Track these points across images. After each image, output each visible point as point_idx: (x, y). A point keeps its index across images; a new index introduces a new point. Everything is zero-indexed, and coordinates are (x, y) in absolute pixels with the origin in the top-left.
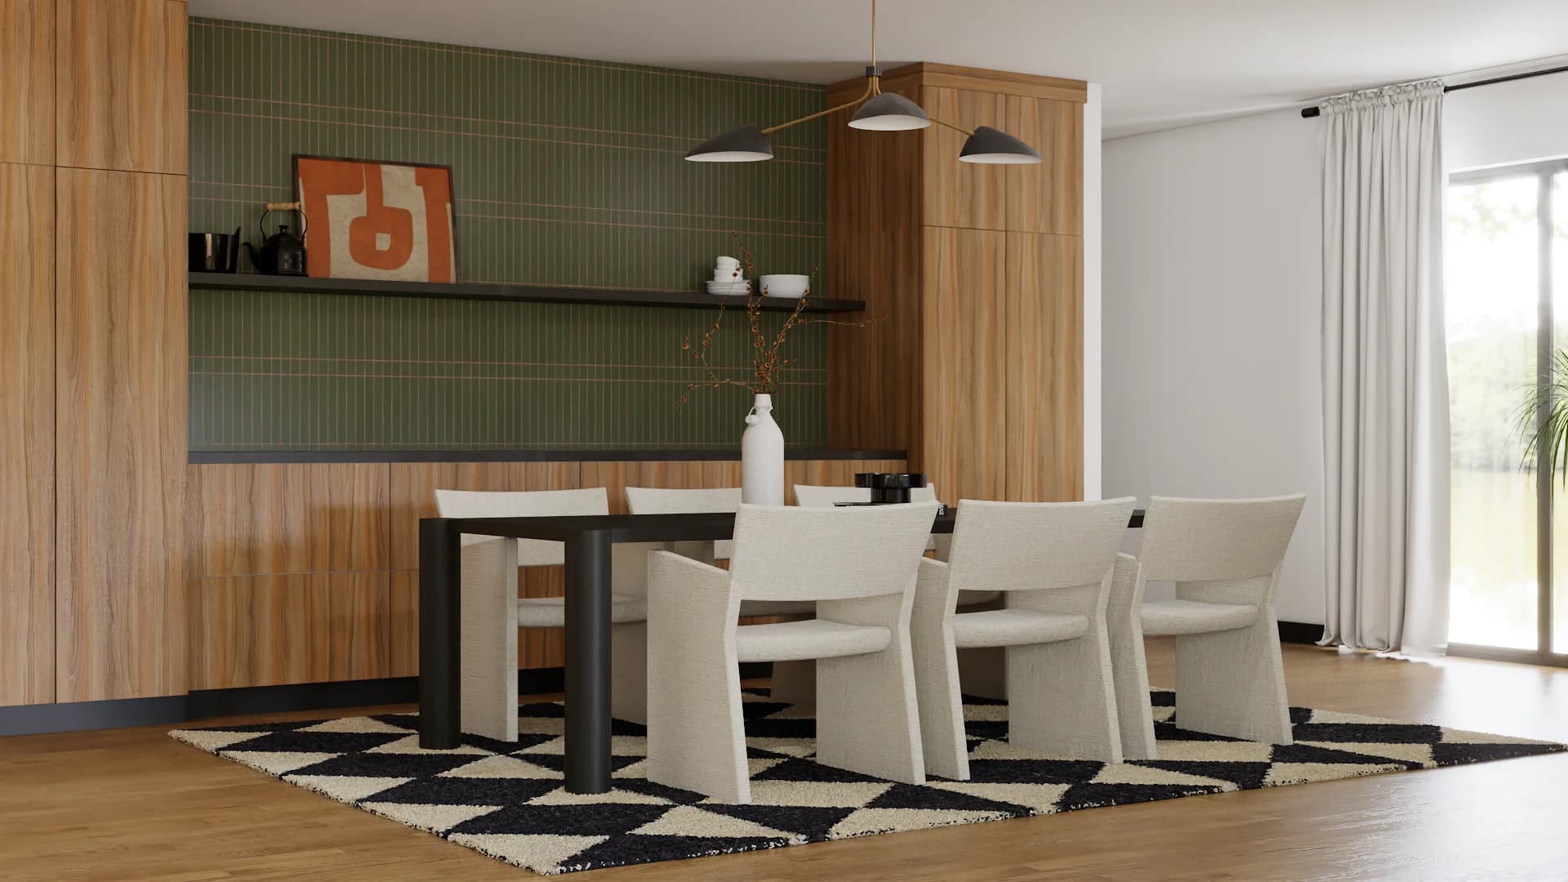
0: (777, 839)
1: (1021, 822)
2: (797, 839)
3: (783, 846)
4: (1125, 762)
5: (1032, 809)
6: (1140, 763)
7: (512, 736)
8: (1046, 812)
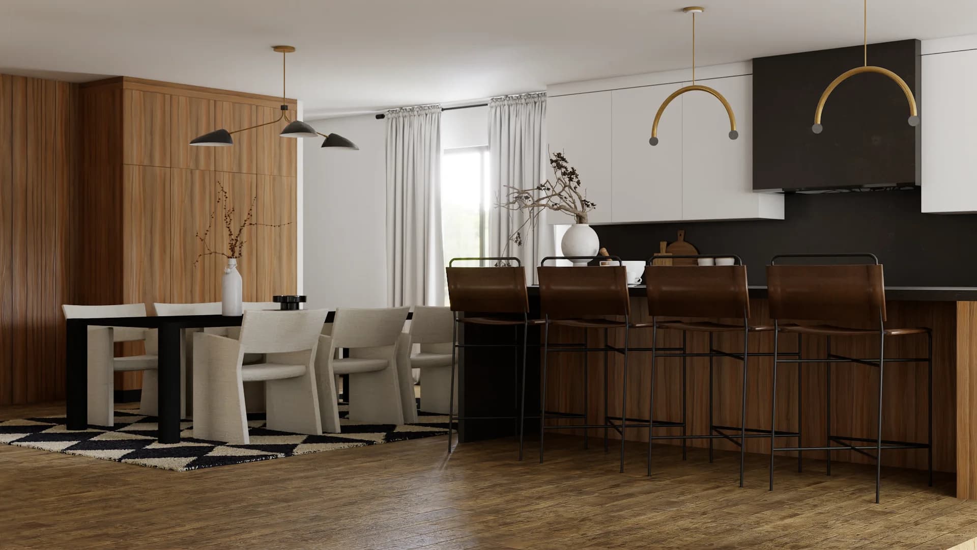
0: (273, 455)
1: (371, 447)
2: (281, 455)
3: (275, 458)
4: (405, 424)
5: (375, 441)
6: (412, 424)
7: (112, 425)
8: (380, 442)
